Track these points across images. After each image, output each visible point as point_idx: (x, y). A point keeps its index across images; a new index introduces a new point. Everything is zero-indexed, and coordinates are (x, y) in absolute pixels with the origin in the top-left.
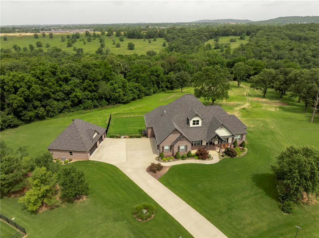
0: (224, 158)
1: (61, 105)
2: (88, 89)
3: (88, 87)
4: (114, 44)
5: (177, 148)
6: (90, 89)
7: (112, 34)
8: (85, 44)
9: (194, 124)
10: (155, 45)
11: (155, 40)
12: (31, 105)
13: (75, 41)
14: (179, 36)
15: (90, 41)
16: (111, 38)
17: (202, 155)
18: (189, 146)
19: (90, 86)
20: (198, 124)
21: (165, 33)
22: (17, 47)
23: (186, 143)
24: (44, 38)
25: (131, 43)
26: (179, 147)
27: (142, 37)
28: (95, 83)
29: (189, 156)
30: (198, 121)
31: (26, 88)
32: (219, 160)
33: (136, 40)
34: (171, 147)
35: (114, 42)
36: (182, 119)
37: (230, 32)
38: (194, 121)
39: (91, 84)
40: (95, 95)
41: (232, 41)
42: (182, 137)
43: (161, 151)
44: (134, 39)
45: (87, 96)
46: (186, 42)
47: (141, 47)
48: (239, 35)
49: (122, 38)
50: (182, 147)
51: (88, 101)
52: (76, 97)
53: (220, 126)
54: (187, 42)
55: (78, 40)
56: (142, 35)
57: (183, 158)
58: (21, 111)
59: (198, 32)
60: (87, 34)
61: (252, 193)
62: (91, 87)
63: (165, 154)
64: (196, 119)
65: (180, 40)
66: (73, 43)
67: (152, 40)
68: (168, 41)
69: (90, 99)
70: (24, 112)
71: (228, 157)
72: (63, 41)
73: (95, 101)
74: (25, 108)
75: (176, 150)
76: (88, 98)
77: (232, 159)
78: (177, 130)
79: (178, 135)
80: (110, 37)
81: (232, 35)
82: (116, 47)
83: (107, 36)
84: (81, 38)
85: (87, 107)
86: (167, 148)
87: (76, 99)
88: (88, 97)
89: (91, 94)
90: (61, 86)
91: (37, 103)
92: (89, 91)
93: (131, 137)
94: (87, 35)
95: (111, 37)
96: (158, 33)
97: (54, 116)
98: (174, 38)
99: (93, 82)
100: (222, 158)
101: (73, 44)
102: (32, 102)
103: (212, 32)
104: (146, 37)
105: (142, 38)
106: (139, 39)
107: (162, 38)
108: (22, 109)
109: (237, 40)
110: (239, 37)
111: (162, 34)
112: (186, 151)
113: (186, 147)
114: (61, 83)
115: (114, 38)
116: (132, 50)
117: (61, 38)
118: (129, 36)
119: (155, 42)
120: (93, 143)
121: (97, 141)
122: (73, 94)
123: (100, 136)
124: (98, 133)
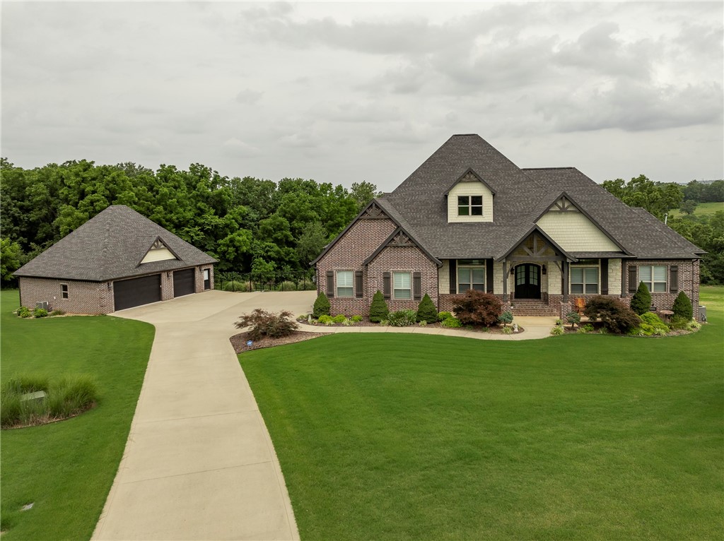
2: (274, 236)
3: (274, 229)
5: (380, 279)
6: (279, 235)
9: (463, 212)
18: (428, 271)
19: (279, 228)
20: (478, 211)
23: (415, 262)
26: (387, 278)
28: (296, 224)
30: (477, 200)
31: (103, 195)
32: (549, 335)
34: (360, 278)
36: (423, 198)
38: (463, 200)
39: (282, 223)
40: (287, 254)
43: (324, 290)
45: (267, 252)
50: (402, 282)
51: (268, 263)
52: (234, 246)
53: (555, 203)
57: (398, 319)
62: (282, 230)
63: (334, 306)
64: (468, 190)
69: (273, 259)
73: (288, 268)
75: (374, 285)
76: (269, 257)
77: (608, 339)
78: (378, 207)
86: (345, 280)
87: (231, 249)
88: (269, 254)
89: (277, 248)
90: (201, 212)
92: (276, 241)
99: (291, 220)
112: (417, 298)
113: (417, 278)
114: (203, 207)
120: (140, 271)
121: (164, 276)
122: (229, 237)
123: (178, 265)
124: (177, 259)
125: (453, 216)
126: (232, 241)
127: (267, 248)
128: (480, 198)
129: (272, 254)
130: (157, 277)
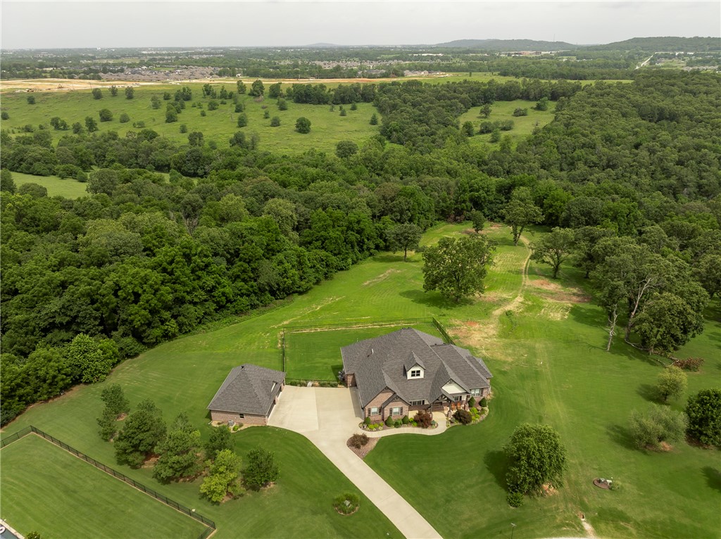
0: (453, 425)
1: (200, 311)
2: (242, 277)
3: (241, 273)
4: (267, 118)
5: (389, 411)
6: (244, 276)
7: (262, 92)
8: (203, 114)
9: (413, 375)
10: (355, 120)
11: (354, 108)
12: (157, 319)
13: (183, 107)
14: (405, 102)
15: (214, 109)
16: (259, 101)
17: (423, 421)
18: (406, 408)
19: (244, 271)
20: (419, 375)
21: (376, 91)
22: (59, 122)
23: (401, 404)
24: (115, 98)
25: (304, 119)
26: (391, 410)
27: (326, 100)
28: (253, 265)
29: (405, 421)
30: (419, 372)
32: (446, 428)
33: (315, 106)
34: (381, 410)
35: (267, 113)
36: (396, 367)
37: (515, 92)
38: (413, 372)
39: (246, 268)
40: (252, 287)
41: (519, 113)
42: (395, 398)
43: (367, 414)
44: (308, 106)
45: (240, 290)
46: (420, 116)
47: (325, 126)
48: (535, 99)
49: (283, 103)
50: (396, 410)
51: (242, 298)
52: (224, 296)
53: (448, 381)
54: (421, 118)
55: (187, 104)
56: (327, 96)
57: (397, 425)
58: (144, 331)
59: (447, 91)
60: (206, 90)
61: (480, 480)
62: (246, 272)
63: (372, 418)
64: (415, 369)
65: (408, 112)
66: (179, 113)
67: (347, 107)
68: (382, 110)
69: (245, 294)
70: (148, 332)
71: (459, 424)
72: (156, 106)
73: (254, 297)
74: (149, 325)
75: (387, 414)
76: (242, 293)
77: (464, 426)
78: (388, 388)
79: (390, 394)
80: (257, 99)
81: (519, 98)
82: (271, 126)
83: (249, 95)
84: (194, 101)
85: (242, 310)
86: (374, 410)
88: (242, 291)
90: (199, 278)
91: (166, 315)
92: (243, 280)
93: (322, 385)
94: (208, 94)
95: (260, 98)
96: (361, 92)
97: (190, 331)
98: (394, 107)
99: (248, 263)
100: (450, 425)
101: (178, 115)
102: (159, 313)
103: (478, 90)
104: (335, 99)
105: (326, 103)
106: (319, 104)
107: (368, 102)
108: (145, 327)
109: (530, 112)
110: (534, 104)
111: (369, 95)
113: (402, 409)
114: (200, 275)
115: (266, 101)
116: (306, 133)
117: (152, 100)
118: (298, 98)
119: (354, 114)
121: (275, 394)
123: (279, 386)
124: (276, 383)
125: (409, 377)
127: (241, 288)
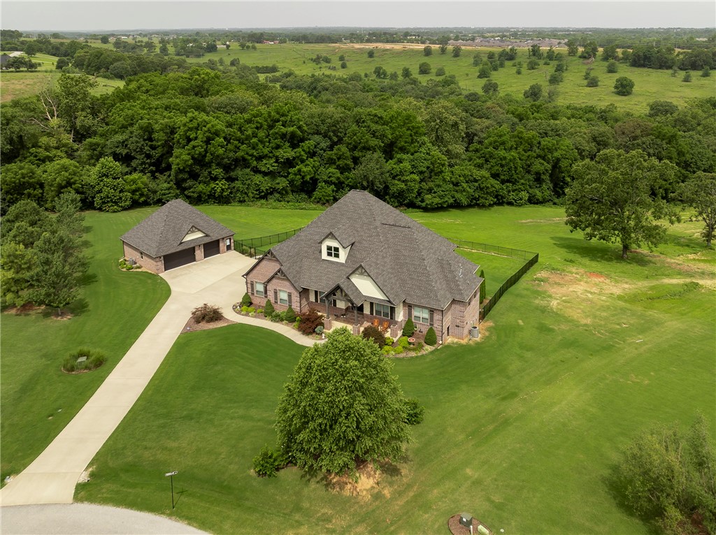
2: (338, 163)
3: (338, 159)
5: (273, 292)
6: (340, 163)
7: (595, 55)
8: (519, 73)
9: (329, 254)
11: (706, 75)
16: (587, 63)
17: (310, 324)
19: (341, 157)
20: (337, 256)
23: (289, 288)
25: (625, 79)
26: (276, 293)
30: (337, 250)
33: (653, 70)
34: (266, 290)
35: (588, 74)
38: (329, 248)
39: (345, 152)
40: (348, 178)
42: (277, 272)
44: (646, 69)
49: (613, 65)
50: (283, 296)
51: (328, 187)
53: (358, 269)
56: (672, 59)
57: (278, 318)
60: (533, 51)
62: (344, 159)
63: (257, 300)
64: (331, 243)
70: (189, 183)
75: (271, 296)
76: (331, 182)
78: (272, 253)
79: (277, 266)
82: (587, 86)
84: (516, 61)
86: (260, 287)
87: (298, 177)
89: (338, 174)
90: (278, 147)
92: (338, 167)
95: (590, 60)
101: (493, 72)
102: (210, 167)
105: (669, 67)
106: (660, 68)
108: (186, 176)
112: (289, 306)
113: (289, 296)
115: (595, 64)
116: (625, 95)
117: (475, 57)
118: (634, 61)
120: (180, 248)
121: (196, 248)
122: (298, 167)
123: (208, 240)
124: (207, 236)
125: (324, 256)
126: (299, 170)
127: (331, 174)
128: (338, 248)
129: (333, 179)
130: (193, 249)
